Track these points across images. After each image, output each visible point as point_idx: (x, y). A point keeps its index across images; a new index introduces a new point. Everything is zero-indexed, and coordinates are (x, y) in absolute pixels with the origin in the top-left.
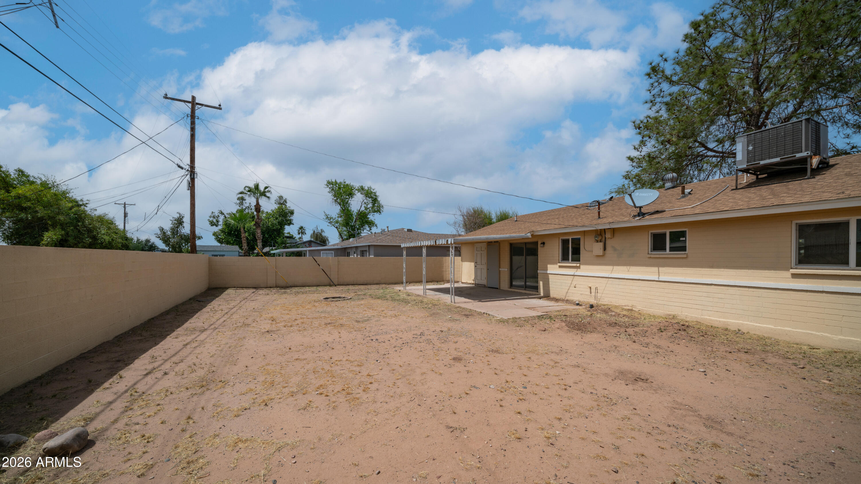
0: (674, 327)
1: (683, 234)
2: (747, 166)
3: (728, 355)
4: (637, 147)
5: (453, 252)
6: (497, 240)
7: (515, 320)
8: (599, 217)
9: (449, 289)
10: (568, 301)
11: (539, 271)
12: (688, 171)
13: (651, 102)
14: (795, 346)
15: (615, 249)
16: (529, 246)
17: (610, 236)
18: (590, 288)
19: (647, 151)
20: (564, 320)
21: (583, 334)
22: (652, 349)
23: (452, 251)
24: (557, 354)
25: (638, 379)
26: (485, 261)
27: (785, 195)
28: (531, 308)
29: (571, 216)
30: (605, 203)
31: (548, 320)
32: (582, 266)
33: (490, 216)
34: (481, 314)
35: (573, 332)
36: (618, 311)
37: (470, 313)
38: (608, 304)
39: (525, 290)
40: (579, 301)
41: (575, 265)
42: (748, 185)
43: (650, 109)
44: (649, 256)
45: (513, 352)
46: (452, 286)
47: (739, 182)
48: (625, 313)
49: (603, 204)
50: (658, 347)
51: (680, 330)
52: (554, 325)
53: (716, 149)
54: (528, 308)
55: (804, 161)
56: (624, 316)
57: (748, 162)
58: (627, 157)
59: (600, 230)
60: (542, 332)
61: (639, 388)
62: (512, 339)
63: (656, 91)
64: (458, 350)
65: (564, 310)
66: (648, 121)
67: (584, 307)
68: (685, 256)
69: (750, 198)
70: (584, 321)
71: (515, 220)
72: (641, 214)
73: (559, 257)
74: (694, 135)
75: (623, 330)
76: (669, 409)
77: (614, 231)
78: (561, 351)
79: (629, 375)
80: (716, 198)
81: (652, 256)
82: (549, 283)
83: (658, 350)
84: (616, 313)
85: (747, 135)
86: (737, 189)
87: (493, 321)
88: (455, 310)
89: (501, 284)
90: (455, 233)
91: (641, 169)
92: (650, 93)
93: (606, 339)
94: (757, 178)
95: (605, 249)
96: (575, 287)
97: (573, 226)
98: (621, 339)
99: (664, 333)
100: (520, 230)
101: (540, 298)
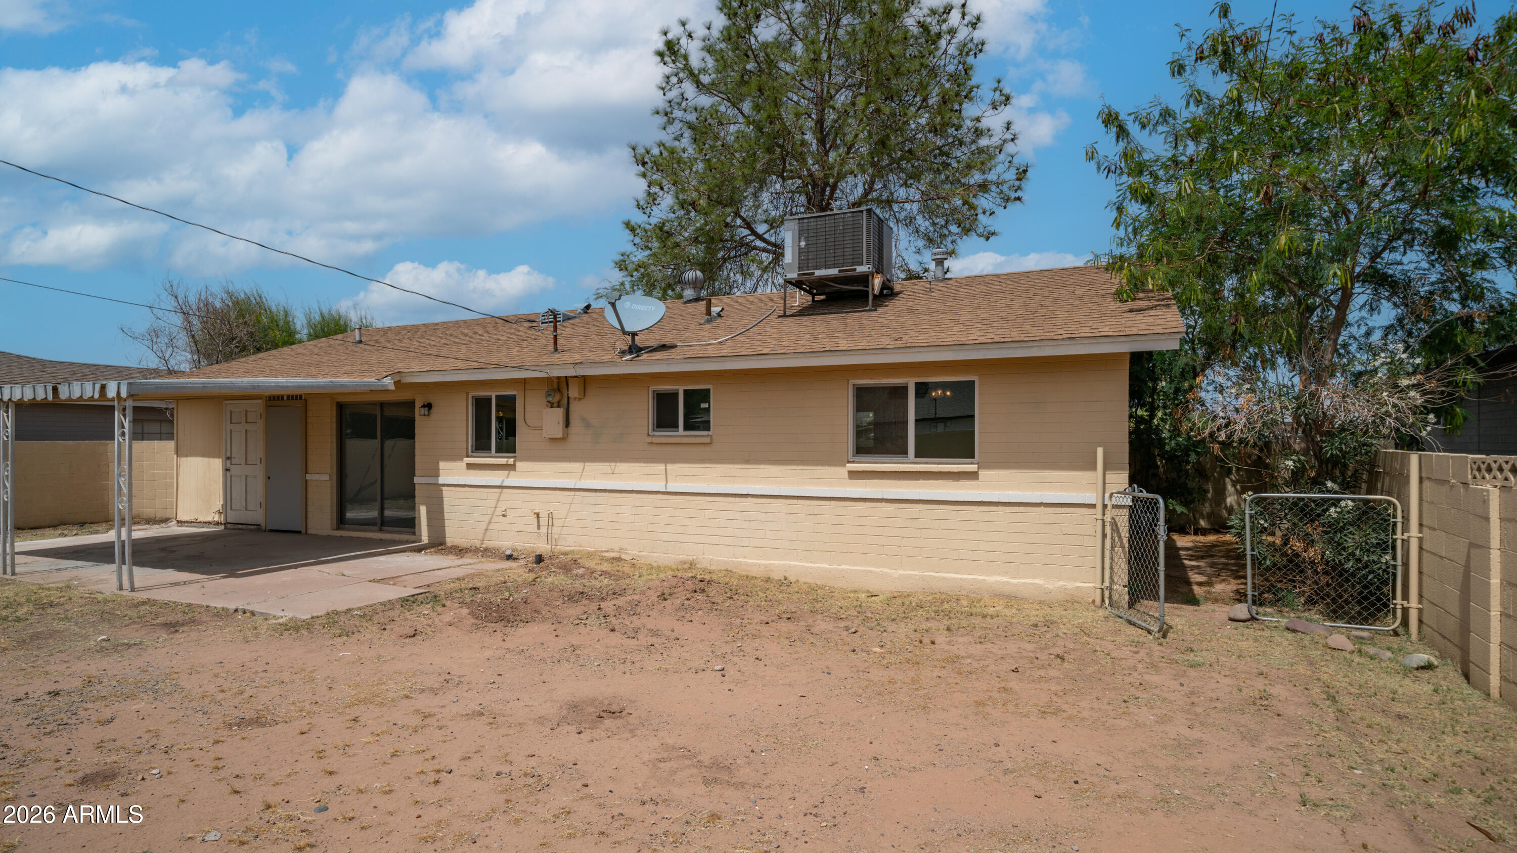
0: (687, 587)
1: (705, 395)
2: (799, 275)
3: (764, 628)
4: (642, 203)
5: (126, 425)
6: (298, 392)
7: (332, 618)
8: (556, 350)
9: (109, 546)
10: (487, 552)
11: (417, 480)
12: (725, 273)
13: (666, 114)
14: (852, 595)
15: (588, 425)
16: (390, 412)
17: (576, 395)
18: (538, 515)
19: (660, 216)
20: (468, 600)
21: (508, 630)
22: (644, 639)
23: (123, 422)
24: (434, 691)
25: (604, 715)
26: (257, 452)
27: (840, 334)
28: (389, 579)
29: (498, 340)
30: (575, 317)
31: (429, 606)
32: (519, 465)
33: (287, 323)
34: (223, 615)
35: (486, 629)
36: (591, 564)
37: (187, 617)
38: (573, 551)
39: (381, 530)
40: (513, 550)
41: (503, 461)
42: (800, 311)
43: (664, 129)
44: (650, 440)
45: (308, 713)
46: (124, 536)
47: (788, 304)
48: (605, 567)
49: (569, 319)
50: (655, 633)
51: (695, 591)
52: (440, 617)
53: (766, 236)
54: (374, 581)
55: (864, 279)
56: (603, 573)
57: (800, 269)
58: (624, 223)
59: (559, 378)
60: (407, 641)
61: (604, 734)
62: (314, 675)
63: (673, 94)
64: (111, 746)
65: (472, 576)
66: (661, 153)
67: (522, 562)
68: (707, 440)
69: (799, 334)
70: (516, 596)
71: (357, 338)
72: (635, 350)
73: (467, 441)
74: (734, 202)
75: (594, 606)
76: (650, 766)
77: (585, 381)
78: (448, 681)
79: (589, 708)
80: (756, 329)
81: (655, 440)
82: (443, 509)
83: (654, 640)
84: (588, 569)
85: (799, 219)
86: (785, 316)
87: (263, 629)
88: (132, 613)
89: (309, 520)
90: (153, 365)
91: (648, 252)
92: (664, 94)
93: (556, 633)
94: (813, 298)
95: (567, 424)
96: (504, 516)
97: (498, 366)
98: (589, 628)
99: (668, 601)
100: (366, 367)
101: (419, 550)
